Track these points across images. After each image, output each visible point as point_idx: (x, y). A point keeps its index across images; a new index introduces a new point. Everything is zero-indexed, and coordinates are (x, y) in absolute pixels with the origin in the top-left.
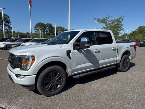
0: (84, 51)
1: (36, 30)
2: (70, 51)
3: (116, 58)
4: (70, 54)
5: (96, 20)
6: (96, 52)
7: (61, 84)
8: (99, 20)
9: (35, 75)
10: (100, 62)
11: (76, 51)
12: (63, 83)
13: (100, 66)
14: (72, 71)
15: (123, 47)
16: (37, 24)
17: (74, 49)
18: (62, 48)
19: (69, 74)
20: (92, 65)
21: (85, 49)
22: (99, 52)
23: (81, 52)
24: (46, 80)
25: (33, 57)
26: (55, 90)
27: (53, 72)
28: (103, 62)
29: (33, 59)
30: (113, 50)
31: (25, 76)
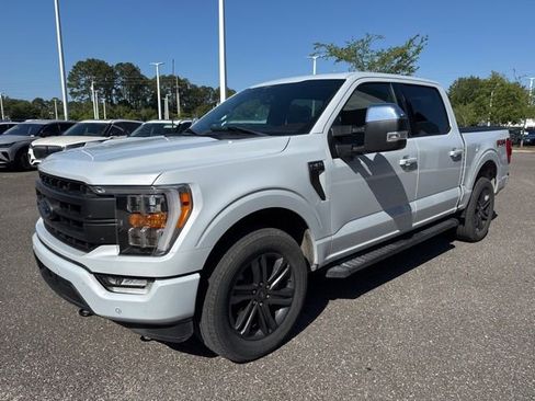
0: (367, 161)
1: (75, 90)
2: (322, 162)
3: (458, 189)
5: (324, 49)
6: (404, 166)
7: (289, 305)
8: (333, 52)
10: (415, 206)
11: (339, 162)
13: (414, 225)
14: (328, 249)
15: (480, 146)
16: (80, 63)
17: (334, 156)
18: (289, 151)
19: (316, 260)
20: (390, 218)
21: (371, 156)
22: (413, 166)
23: (356, 168)
24: (237, 293)
25: (184, 191)
27: (263, 257)
29: (187, 204)
30: (453, 157)
31: (152, 279)
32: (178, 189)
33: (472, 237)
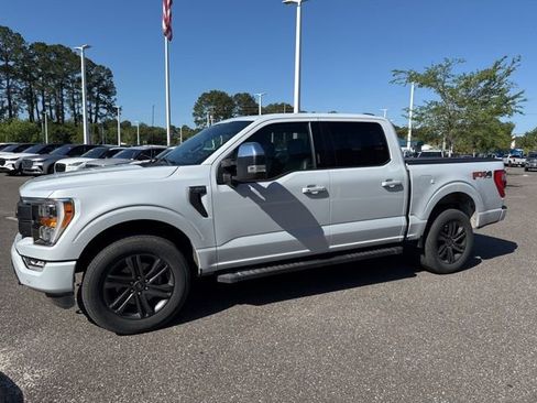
1: (199, 118)
2: (205, 187)
3: (404, 218)
4: (204, 199)
6: (308, 194)
7: (168, 298)
9: (74, 263)
10: (328, 230)
11: (225, 188)
12: (176, 295)
13: (331, 247)
15: (437, 178)
17: (220, 182)
19: (201, 264)
21: (265, 184)
22: (323, 194)
23: (246, 193)
24: (111, 280)
25: (69, 203)
26: (143, 317)
27: (138, 256)
28: (341, 231)
29: (70, 212)
30: (387, 187)
31: (46, 262)
32: (64, 203)
33: (435, 268)
